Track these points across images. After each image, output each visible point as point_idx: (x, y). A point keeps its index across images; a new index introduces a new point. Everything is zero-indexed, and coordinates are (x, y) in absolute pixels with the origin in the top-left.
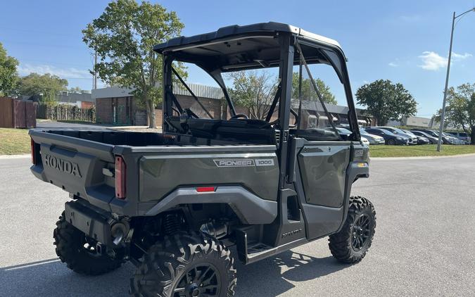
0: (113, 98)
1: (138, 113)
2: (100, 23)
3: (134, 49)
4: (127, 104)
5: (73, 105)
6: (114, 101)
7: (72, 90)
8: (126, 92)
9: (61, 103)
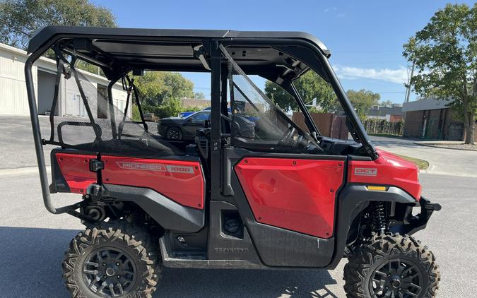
0: (424, 111)
1: (452, 127)
2: (423, 35)
3: (458, 58)
4: (441, 116)
5: (382, 118)
6: (426, 114)
7: (383, 103)
8: (442, 104)
9: (371, 117)
